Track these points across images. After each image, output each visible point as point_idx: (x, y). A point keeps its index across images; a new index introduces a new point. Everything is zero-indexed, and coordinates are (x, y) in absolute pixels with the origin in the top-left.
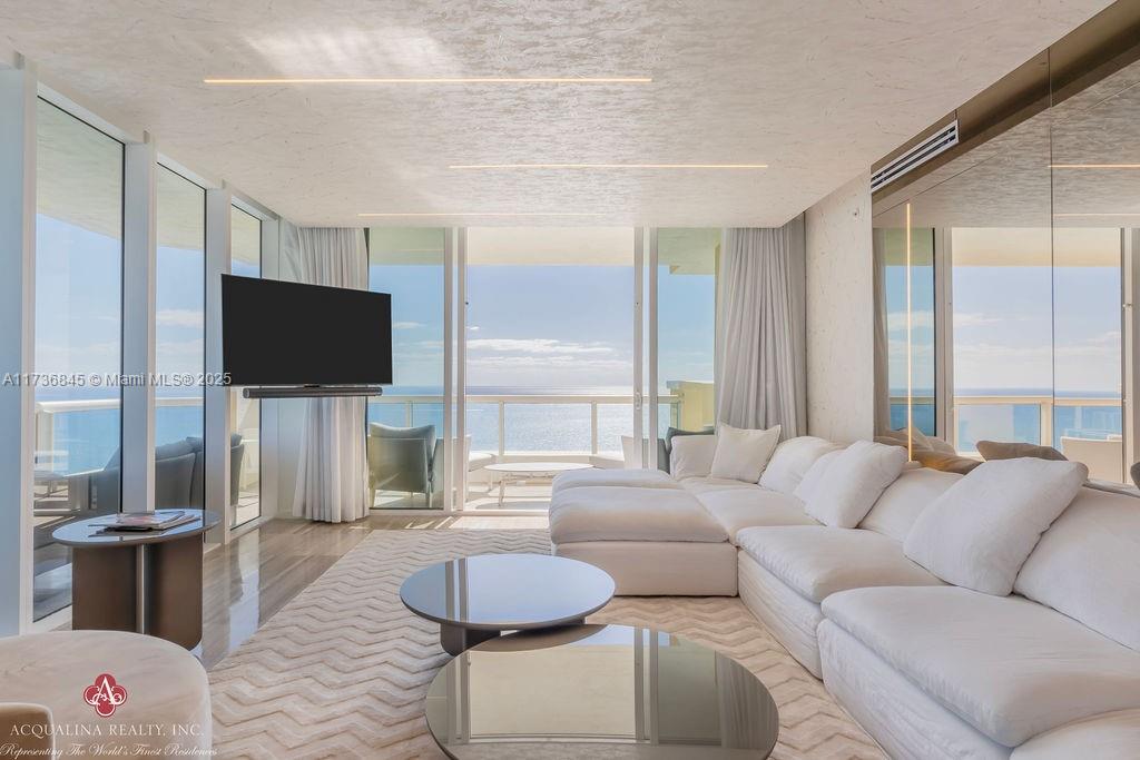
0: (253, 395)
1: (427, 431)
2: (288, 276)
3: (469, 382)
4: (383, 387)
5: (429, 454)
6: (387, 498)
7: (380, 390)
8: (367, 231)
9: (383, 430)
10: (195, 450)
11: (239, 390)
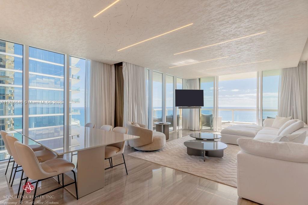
0: (179, 108)
1: (212, 115)
2: (187, 89)
3: (219, 106)
4: (202, 107)
5: (211, 120)
6: (204, 128)
7: (201, 107)
8: (199, 79)
9: (204, 115)
10: (172, 117)
11: (178, 107)
